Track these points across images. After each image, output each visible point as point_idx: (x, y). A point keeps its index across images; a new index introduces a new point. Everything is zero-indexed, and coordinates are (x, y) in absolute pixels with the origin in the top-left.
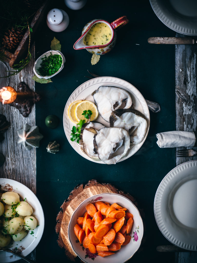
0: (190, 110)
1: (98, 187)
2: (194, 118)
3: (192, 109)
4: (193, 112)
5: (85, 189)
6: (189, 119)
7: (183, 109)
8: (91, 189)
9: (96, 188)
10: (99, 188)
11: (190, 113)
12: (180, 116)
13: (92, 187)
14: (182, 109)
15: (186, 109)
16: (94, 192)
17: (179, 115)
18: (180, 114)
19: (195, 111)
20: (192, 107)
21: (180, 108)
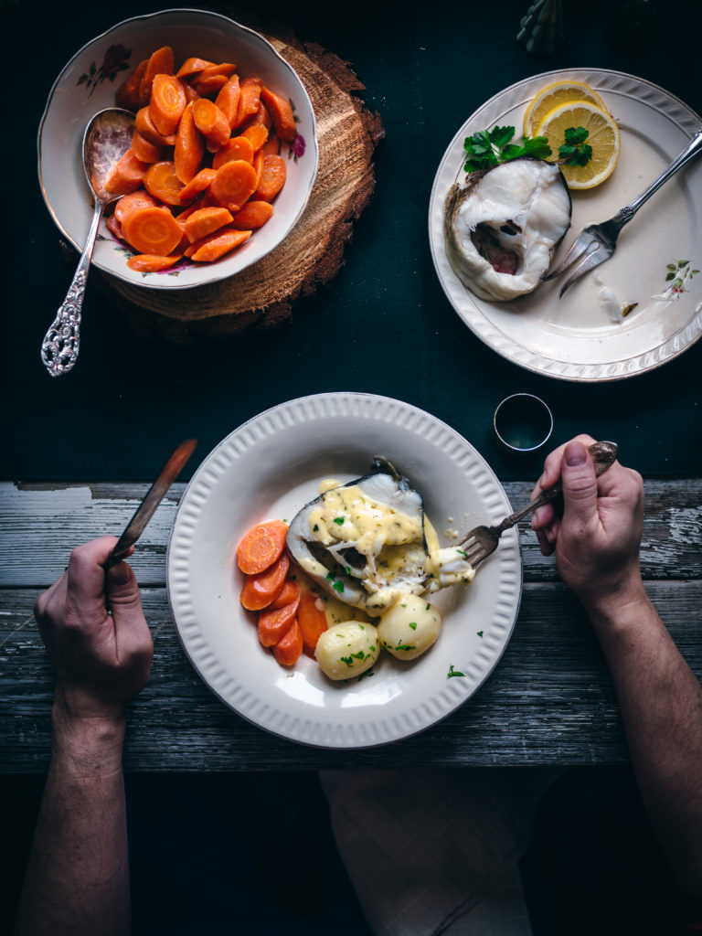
0: (686, 534)
1: (362, 145)
2: (653, 550)
3: (689, 542)
4: (677, 545)
5: (349, 99)
6: (654, 530)
7: (689, 506)
8: (352, 120)
9: (357, 137)
10: (358, 147)
11: (676, 535)
12: (663, 497)
13: (358, 124)
14: (689, 503)
15: (687, 518)
16: (342, 133)
17: (666, 491)
18: (672, 494)
19: (680, 556)
20: (697, 544)
21: (694, 495)
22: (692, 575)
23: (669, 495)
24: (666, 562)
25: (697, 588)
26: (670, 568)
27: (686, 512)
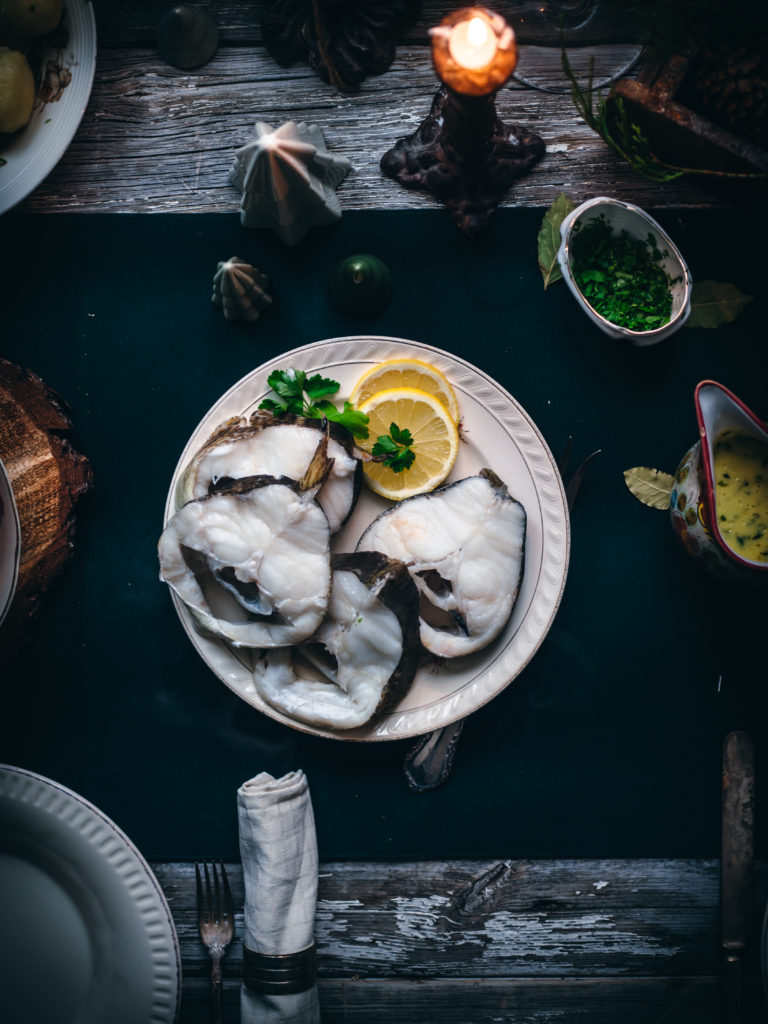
0: (418, 928)
1: (57, 499)
2: (376, 945)
3: (421, 937)
4: (407, 941)
5: (46, 439)
6: (376, 922)
7: (420, 894)
8: (47, 466)
9: (51, 489)
10: (52, 501)
11: (404, 928)
12: (387, 883)
13: (54, 473)
14: (420, 891)
15: (418, 909)
16: (33, 482)
17: (391, 877)
18: (399, 880)
19: (411, 952)
20: (431, 939)
21: (427, 882)
22: (427, 973)
23: (394, 882)
24: (393, 958)
25: (431, 991)
26: (399, 966)
27: (417, 902)
